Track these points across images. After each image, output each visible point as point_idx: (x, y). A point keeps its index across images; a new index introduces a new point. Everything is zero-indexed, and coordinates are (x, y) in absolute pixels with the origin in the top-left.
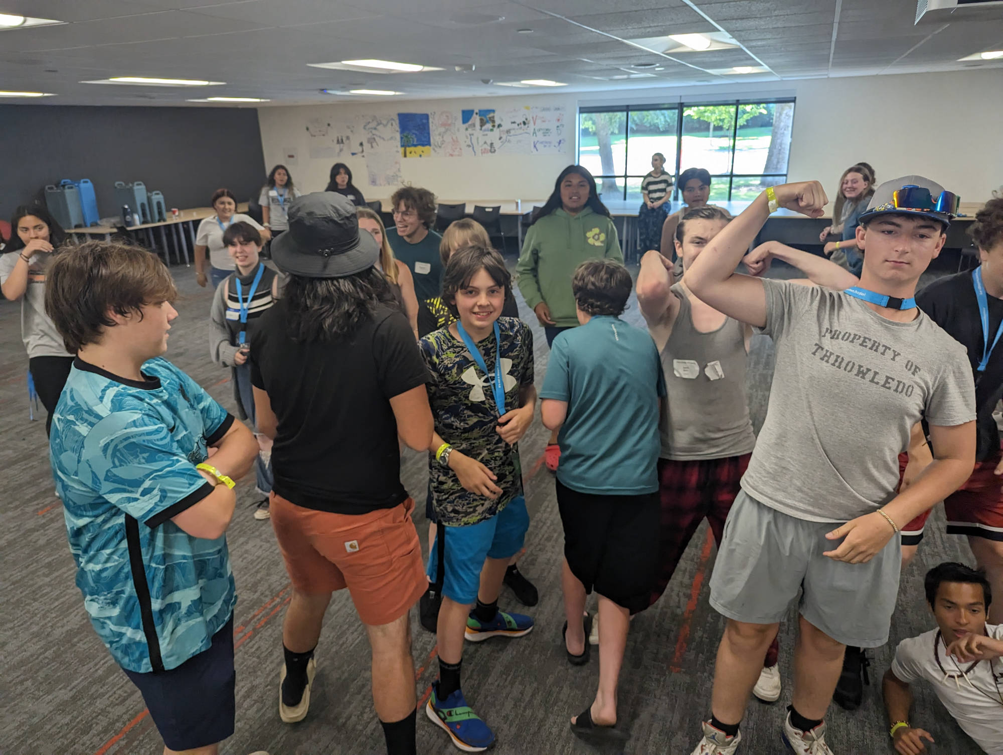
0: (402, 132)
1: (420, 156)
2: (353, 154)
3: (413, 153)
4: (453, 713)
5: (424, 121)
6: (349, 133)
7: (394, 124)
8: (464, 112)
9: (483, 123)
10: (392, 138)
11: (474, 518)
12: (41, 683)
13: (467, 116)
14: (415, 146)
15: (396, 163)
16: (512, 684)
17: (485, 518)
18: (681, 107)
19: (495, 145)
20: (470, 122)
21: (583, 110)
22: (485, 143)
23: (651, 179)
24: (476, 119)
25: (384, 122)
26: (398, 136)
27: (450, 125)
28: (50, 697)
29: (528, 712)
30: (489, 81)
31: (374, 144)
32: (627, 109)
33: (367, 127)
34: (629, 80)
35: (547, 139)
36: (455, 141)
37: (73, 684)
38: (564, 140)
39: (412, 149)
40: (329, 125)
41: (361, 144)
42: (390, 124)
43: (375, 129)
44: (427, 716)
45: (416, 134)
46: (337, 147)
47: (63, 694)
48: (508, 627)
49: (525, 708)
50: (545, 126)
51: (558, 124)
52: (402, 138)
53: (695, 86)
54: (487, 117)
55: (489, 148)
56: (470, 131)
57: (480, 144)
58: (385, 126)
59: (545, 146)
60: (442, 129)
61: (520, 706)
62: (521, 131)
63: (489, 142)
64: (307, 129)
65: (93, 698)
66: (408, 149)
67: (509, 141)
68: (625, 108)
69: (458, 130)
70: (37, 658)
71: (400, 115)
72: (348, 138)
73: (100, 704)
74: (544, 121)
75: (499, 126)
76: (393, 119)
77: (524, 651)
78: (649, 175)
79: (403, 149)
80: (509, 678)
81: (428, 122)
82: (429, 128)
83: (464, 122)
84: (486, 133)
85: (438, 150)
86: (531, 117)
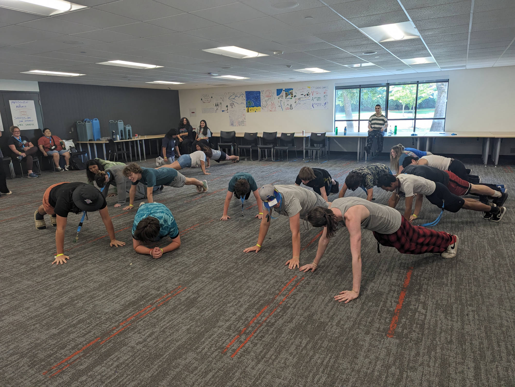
0: (247, 100)
1: (255, 111)
2: (223, 111)
3: (252, 110)
5: (258, 95)
6: (222, 102)
7: (243, 96)
8: (277, 90)
9: (287, 95)
10: (242, 103)
12: (44, 326)
13: (279, 92)
14: (253, 107)
15: (244, 115)
18: (388, 85)
19: (292, 106)
20: (280, 95)
21: (338, 88)
22: (288, 105)
23: (375, 118)
24: (284, 93)
25: (239, 96)
26: (245, 102)
27: (270, 96)
28: (48, 332)
30: (291, 66)
31: (233, 106)
32: (361, 87)
33: (230, 98)
34: (361, 68)
35: (319, 102)
36: (273, 104)
37: (60, 327)
38: (327, 102)
40: (212, 97)
41: (227, 106)
42: (241, 97)
43: (234, 99)
45: (253, 101)
46: (215, 108)
47: (54, 331)
50: (318, 96)
51: (325, 95)
52: (247, 103)
53: (395, 75)
54: (289, 92)
55: (290, 107)
56: (280, 99)
57: (285, 105)
59: (318, 106)
60: (267, 98)
62: (306, 99)
63: (290, 104)
64: (202, 99)
65: (69, 334)
66: (250, 108)
67: (300, 104)
68: (359, 87)
69: (275, 99)
70: (43, 315)
71: (246, 92)
73: (72, 336)
74: (318, 94)
75: (295, 96)
76: (243, 94)
79: (247, 108)
81: (260, 95)
82: (260, 98)
83: (277, 95)
84: (288, 100)
85: (264, 108)
86: (311, 92)
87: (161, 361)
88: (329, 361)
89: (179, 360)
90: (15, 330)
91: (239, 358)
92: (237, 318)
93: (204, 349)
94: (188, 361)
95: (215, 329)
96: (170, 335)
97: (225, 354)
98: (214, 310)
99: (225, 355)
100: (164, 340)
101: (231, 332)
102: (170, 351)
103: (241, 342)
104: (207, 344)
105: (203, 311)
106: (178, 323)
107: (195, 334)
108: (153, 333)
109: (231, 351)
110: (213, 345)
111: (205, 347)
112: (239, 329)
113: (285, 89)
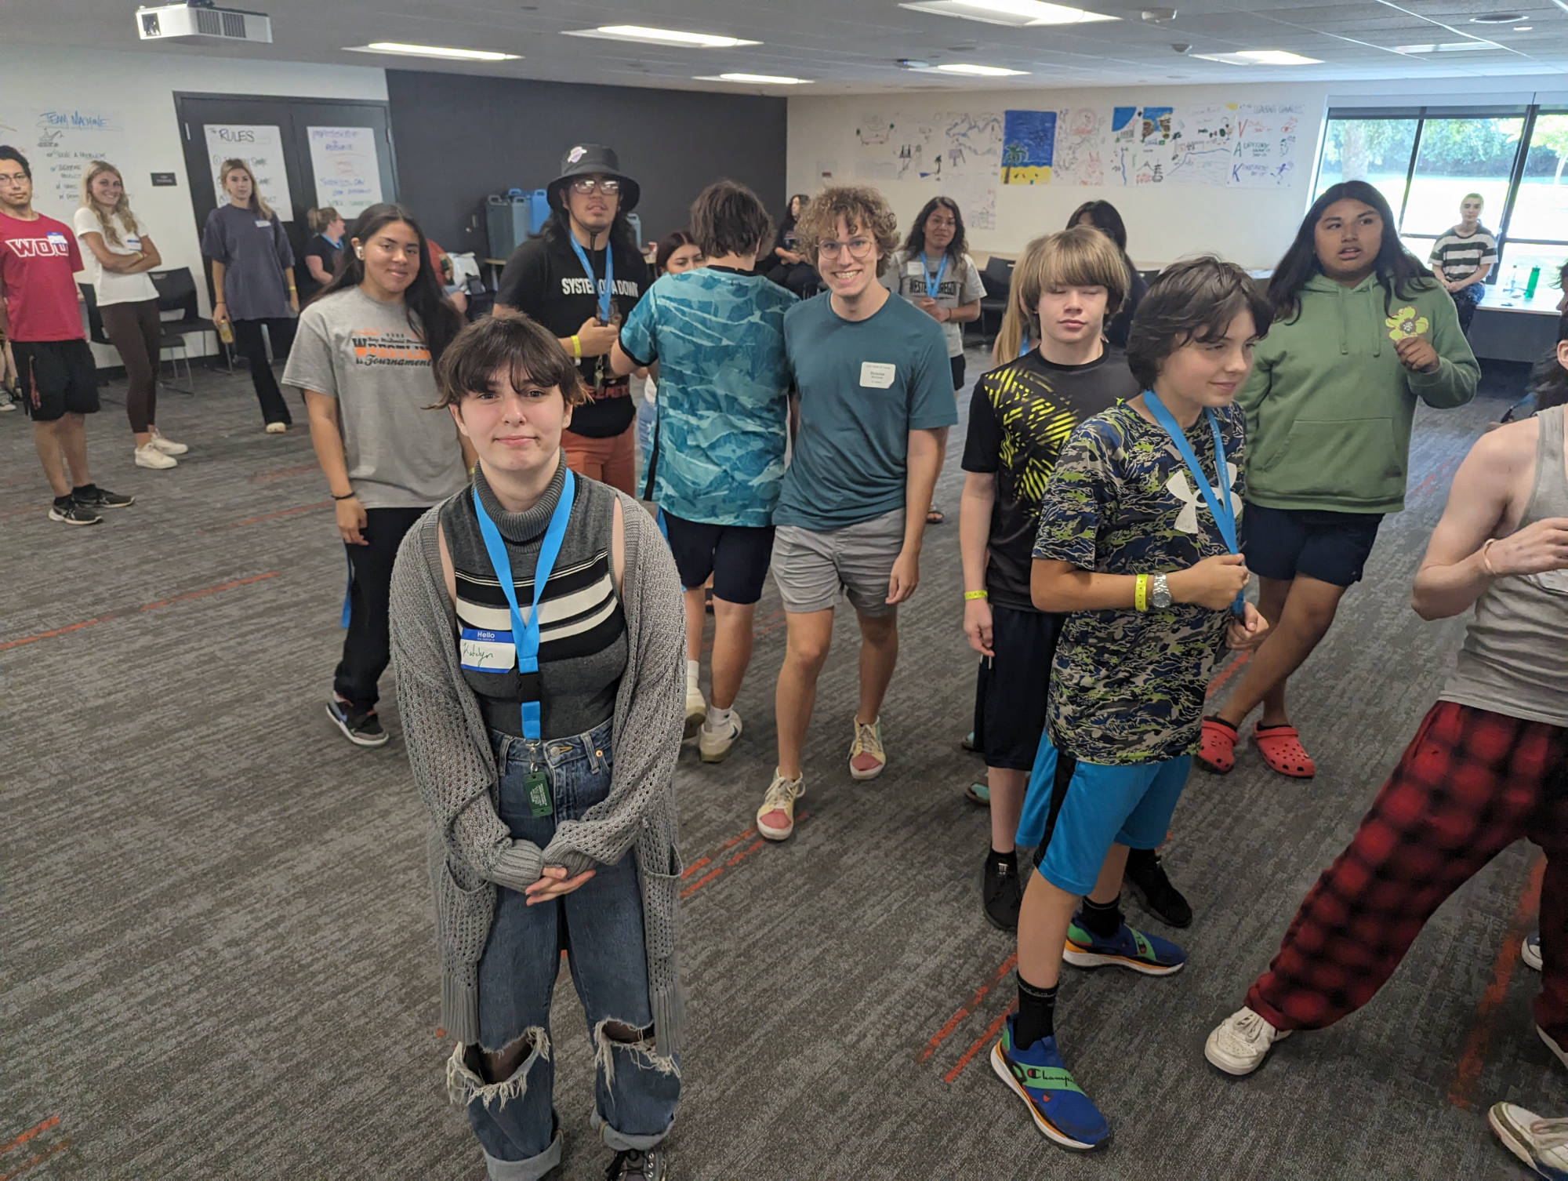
0: (1007, 142)
1: (1032, 182)
2: (923, 175)
3: (1020, 177)
4: (1038, 1074)
5: (1048, 125)
6: (922, 141)
7: (996, 126)
8: (1117, 110)
9: (1147, 130)
10: (989, 151)
11: (1138, 753)
13: (1122, 117)
14: (1026, 165)
15: (990, 192)
17: (1157, 757)
18: (1533, 111)
19: (1162, 169)
20: (1125, 129)
21: (1336, 114)
22: (1147, 164)
23: (1454, 240)
24: (1137, 123)
25: (981, 124)
26: (999, 147)
27: (1089, 132)
30: (1184, 49)
31: (959, 161)
32: (1422, 114)
33: (952, 132)
35: (1257, 161)
36: (1094, 160)
38: (1291, 164)
39: (1020, 170)
40: (892, 127)
41: (938, 159)
42: (989, 128)
43: (964, 135)
45: (1029, 145)
46: (900, 163)
48: (1140, 954)
50: (1259, 138)
51: (1285, 136)
52: (1005, 152)
54: (1156, 120)
55: (1152, 173)
56: (1123, 143)
57: (1137, 167)
58: (981, 131)
59: (1254, 174)
60: (1077, 139)
62: (1214, 147)
63: (1153, 165)
64: (858, 132)
66: (1013, 171)
67: (1190, 163)
68: (1421, 112)
69: (1103, 141)
71: (1007, 113)
72: (919, 149)
74: (1260, 131)
75: (1177, 136)
76: (995, 120)
78: (1452, 233)
79: (1005, 169)
81: (1053, 127)
82: (1053, 135)
83: (1115, 128)
84: (1150, 147)
85: (1062, 173)
86: (1236, 124)
87: (743, 1053)
88: (1250, 1155)
89: (795, 1062)
90: (357, 880)
91: (968, 1089)
92: (958, 948)
93: (865, 1036)
94: (819, 1068)
95: (896, 976)
96: (766, 971)
97: (927, 1066)
98: (890, 905)
99: (925, 1069)
100: (749, 985)
101: (941, 993)
102: (768, 1027)
103: (973, 1034)
104: (874, 1024)
105: (859, 903)
106: (788, 935)
107: (838, 979)
108: (718, 955)
109: (941, 1060)
110: (890, 1027)
111: (867, 1030)
112: (968, 987)
113: (1146, 109)
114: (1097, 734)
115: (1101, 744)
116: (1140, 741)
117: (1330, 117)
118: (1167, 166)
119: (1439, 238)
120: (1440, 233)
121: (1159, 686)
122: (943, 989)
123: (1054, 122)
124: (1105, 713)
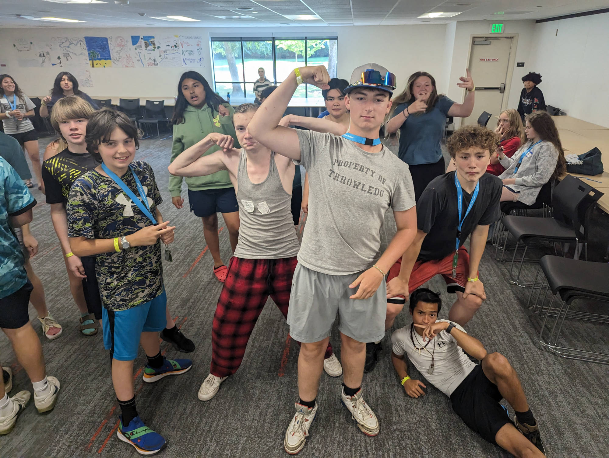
0: (89, 50)
1: (104, 67)
2: (53, 65)
3: (99, 65)
4: (134, 433)
5: (105, 43)
6: (47, 49)
7: (82, 43)
8: (132, 37)
10: (81, 54)
11: (138, 302)
13: (135, 40)
14: (100, 59)
15: (87, 71)
16: (178, 405)
17: (146, 301)
18: (274, 39)
19: (157, 60)
20: (138, 45)
21: (214, 39)
22: (150, 59)
23: (259, 84)
24: (142, 42)
25: (75, 43)
26: (86, 52)
27: (123, 46)
29: (189, 420)
30: (144, 14)
31: (69, 58)
32: (241, 40)
33: (62, 46)
34: (240, 20)
35: (191, 57)
36: (129, 57)
38: (203, 58)
39: (98, 61)
40: (31, 43)
41: (59, 58)
42: (79, 45)
43: (68, 47)
44: (118, 438)
45: (99, 51)
46: (41, 60)
48: (174, 368)
49: (187, 418)
50: (190, 48)
51: (198, 48)
52: (89, 54)
53: (280, 27)
54: (149, 41)
55: (153, 62)
56: (138, 50)
57: (147, 60)
58: (76, 45)
59: (191, 62)
60: (118, 49)
61: (183, 418)
62: (172, 52)
63: (153, 59)
64: (14, 46)
66: (95, 62)
67: (167, 58)
68: (240, 39)
69: (130, 49)
72: (48, 53)
74: (189, 46)
75: (159, 47)
76: (80, 41)
77: (186, 382)
78: (258, 81)
79: (91, 61)
80: (176, 402)
81: (108, 43)
82: (108, 47)
83: (134, 44)
84: (150, 52)
85: (117, 63)
86: (179, 43)
91: (108, 452)
92: (102, 395)
93: (60, 451)
95: (74, 419)
97: (90, 450)
98: (69, 390)
99: (89, 452)
101: (95, 417)
103: (110, 429)
104: (64, 444)
107: (45, 432)
109: (97, 445)
110: (72, 442)
111: (61, 448)
112: (107, 410)
113: (144, 37)
114: (118, 299)
115: (121, 303)
116: (137, 297)
117: (212, 41)
118: (158, 60)
119: (255, 83)
120: (255, 81)
121: (137, 274)
122: (96, 415)
123: (107, 41)
124: (120, 291)
